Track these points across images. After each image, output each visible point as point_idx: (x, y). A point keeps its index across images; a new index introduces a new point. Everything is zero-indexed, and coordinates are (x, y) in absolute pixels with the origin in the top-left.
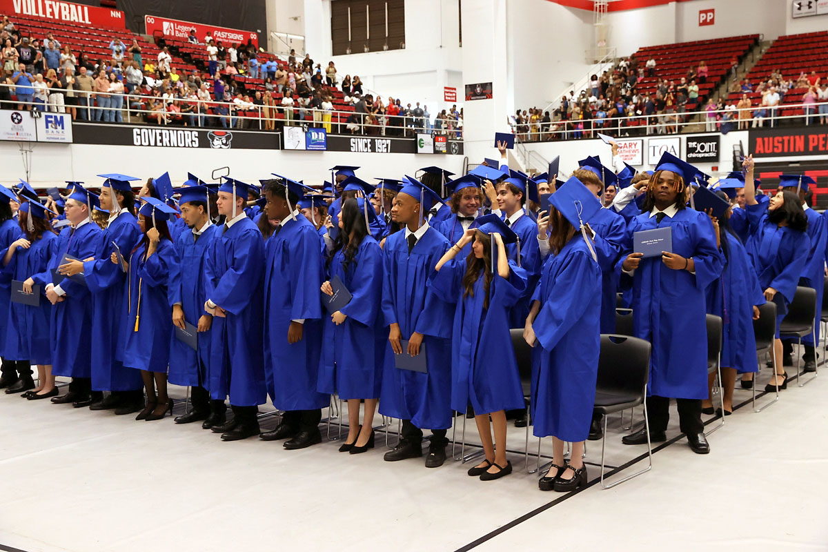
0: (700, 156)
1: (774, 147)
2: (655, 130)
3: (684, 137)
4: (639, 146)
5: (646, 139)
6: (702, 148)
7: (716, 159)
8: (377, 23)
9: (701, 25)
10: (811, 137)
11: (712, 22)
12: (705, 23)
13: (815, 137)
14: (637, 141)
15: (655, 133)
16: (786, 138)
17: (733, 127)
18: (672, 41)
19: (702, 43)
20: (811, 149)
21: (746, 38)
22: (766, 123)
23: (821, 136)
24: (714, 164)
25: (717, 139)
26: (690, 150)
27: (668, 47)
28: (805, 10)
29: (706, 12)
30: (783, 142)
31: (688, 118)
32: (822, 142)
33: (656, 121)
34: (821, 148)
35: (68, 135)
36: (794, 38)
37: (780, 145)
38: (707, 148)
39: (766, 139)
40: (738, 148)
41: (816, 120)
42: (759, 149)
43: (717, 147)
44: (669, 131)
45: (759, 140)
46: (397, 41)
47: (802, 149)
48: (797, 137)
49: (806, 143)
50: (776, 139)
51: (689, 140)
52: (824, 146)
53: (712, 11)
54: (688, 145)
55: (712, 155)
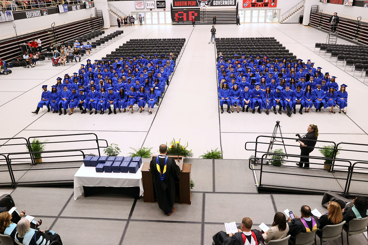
0: (160, 6)
1: (179, 4)
3: (156, 1)
4: (143, 3)
5: (145, 1)
6: (161, 4)
7: (165, 7)
13: (189, 2)
14: (142, 1)
16: (182, 2)
20: (189, 5)
23: (191, 2)
24: (164, 9)
25: (165, 2)
26: (158, 5)
30: (182, 3)
32: (191, 3)
34: (191, 5)
37: (181, 4)
38: (162, 4)
39: (177, 2)
42: (176, 5)
43: (165, 4)
45: (176, 2)
47: (186, 5)
48: (185, 2)
49: (187, 3)
50: (180, 2)
52: (192, 4)
54: (157, 3)
55: (164, 6)
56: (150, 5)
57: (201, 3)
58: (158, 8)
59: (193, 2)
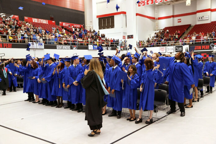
2: (168, 45)
3: (175, 46)
4: (165, 48)
5: (166, 47)
6: (179, 49)
8: (108, 22)
9: (178, 22)
10: (202, 46)
11: (181, 22)
12: (179, 22)
13: (203, 46)
14: (165, 47)
15: (169, 45)
16: (197, 46)
17: (186, 44)
18: (172, 26)
19: (178, 26)
20: (202, 49)
21: (188, 25)
22: (193, 43)
25: (182, 47)
26: (176, 49)
27: (171, 27)
28: (201, 19)
29: (179, 19)
30: (196, 47)
31: (175, 42)
32: (205, 47)
33: (169, 43)
34: (205, 49)
35: (43, 47)
36: (198, 25)
38: (180, 49)
40: (187, 49)
41: (203, 43)
43: (182, 48)
44: (172, 45)
46: (112, 26)
47: (201, 49)
48: (199, 46)
49: (201, 48)
51: (176, 47)
52: (205, 48)
53: (181, 19)
55: (181, 50)
56: (171, 49)
57: (214, 47)
58: (176, 51)
59: (207, 46)
